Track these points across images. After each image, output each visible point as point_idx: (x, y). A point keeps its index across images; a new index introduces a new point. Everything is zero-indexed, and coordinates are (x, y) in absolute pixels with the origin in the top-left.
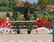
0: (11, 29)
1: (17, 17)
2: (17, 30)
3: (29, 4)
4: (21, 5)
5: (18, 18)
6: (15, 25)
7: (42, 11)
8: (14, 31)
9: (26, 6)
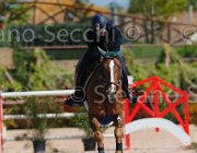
0: (4, 129)
1: (33, 71)
2: (30, 136)
3: (89, 10)
4: (52, 18)
5: (39, 79)
6: (21, 112)
7: (147, 41)
8: (18, 139)
9: (76, 19)
